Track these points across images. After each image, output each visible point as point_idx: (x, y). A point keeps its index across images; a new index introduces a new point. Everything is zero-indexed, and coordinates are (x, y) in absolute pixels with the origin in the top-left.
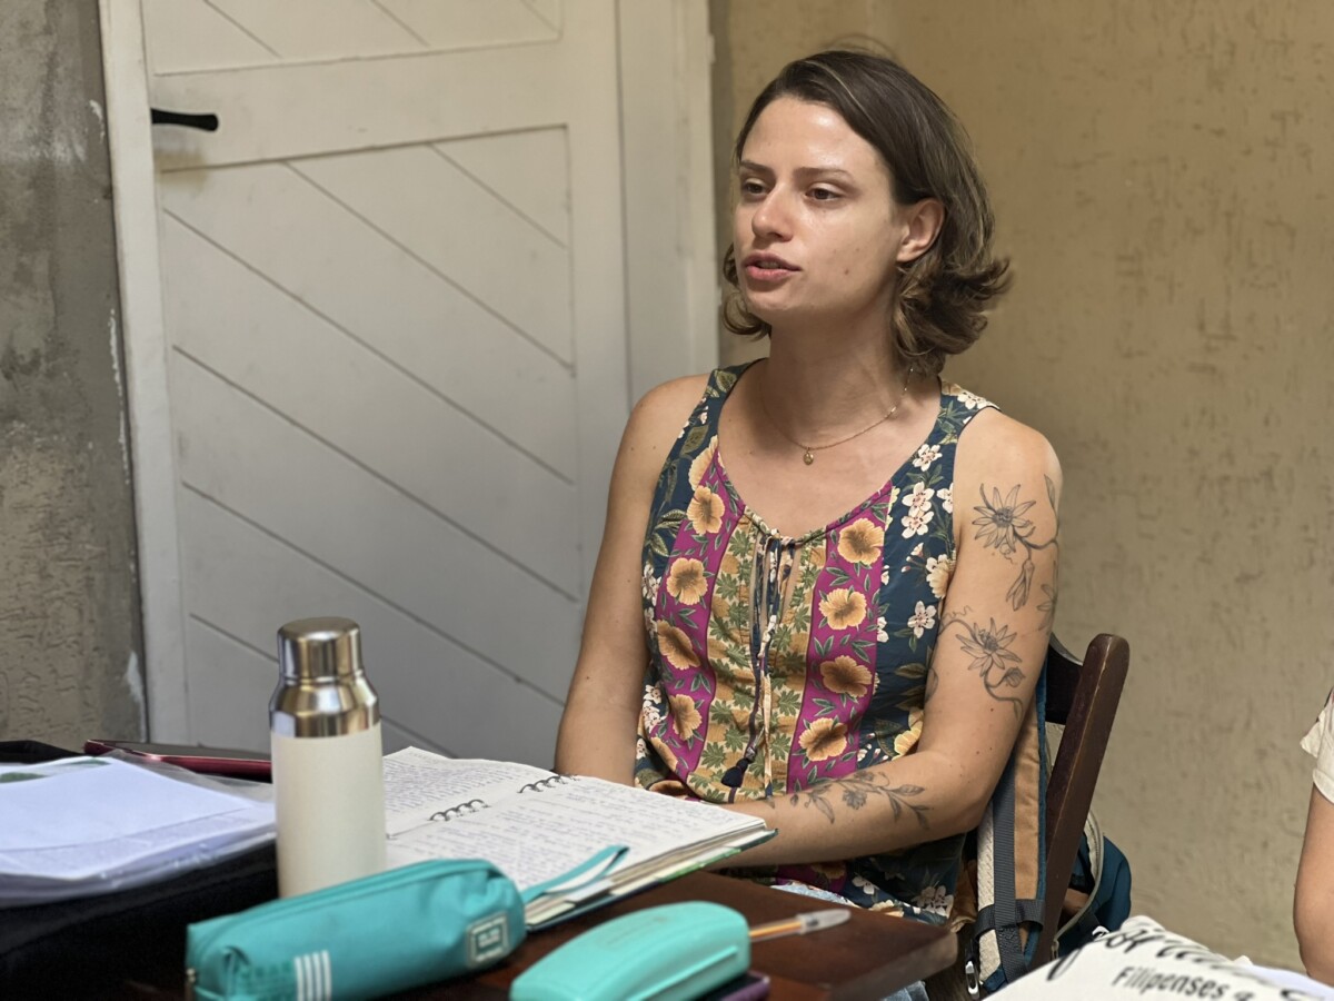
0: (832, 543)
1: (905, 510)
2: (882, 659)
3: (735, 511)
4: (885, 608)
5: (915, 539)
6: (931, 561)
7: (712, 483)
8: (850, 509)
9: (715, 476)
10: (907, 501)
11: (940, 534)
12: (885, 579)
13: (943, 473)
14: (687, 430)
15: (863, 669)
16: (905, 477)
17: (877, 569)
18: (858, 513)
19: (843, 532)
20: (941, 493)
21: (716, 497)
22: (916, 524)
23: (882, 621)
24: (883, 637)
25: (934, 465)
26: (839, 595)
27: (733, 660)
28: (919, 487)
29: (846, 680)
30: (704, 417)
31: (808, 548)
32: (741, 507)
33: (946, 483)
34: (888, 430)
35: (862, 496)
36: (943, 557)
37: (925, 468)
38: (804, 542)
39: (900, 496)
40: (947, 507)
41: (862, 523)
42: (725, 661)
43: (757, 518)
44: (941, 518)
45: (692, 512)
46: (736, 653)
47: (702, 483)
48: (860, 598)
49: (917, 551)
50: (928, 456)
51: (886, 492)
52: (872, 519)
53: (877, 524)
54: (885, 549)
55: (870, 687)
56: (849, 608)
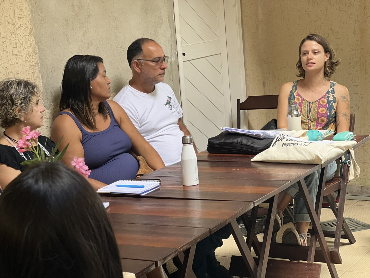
0: (319, 102)
1: (329, 97)
2: (328, 117)
3: (303, 99)
4: (328, 110)
5: (331, 101)
6: (334, 104)
7: (298, 96)
8: (321, 97)
9: (298, 95)
10: (329, 95)
11: (334, 100)
12: (328, 106)
13: (333, 92)
14: (292, 89)
15: (326, 119)
16: (328, 92)
17: (326, 105)
18: (322, 98)
19: (320, 100)
20: (333, 94)
21: (299, 97)
22: (331, 98)
23: (328, 112)
24: (328, 114)
25: (332, 91)
26: (321, 109)
27: (305, 120)
28: (330, 94)
29: (323, 121)
30: (294, 87)
31: (315, 103)
32: (304, 99)
33: (334, 93)
34: (324, 86)
35: (322, 95)
36: (335, 103)
37: (331, 91)
38: (314, 102)
39: (328, 95)
40: (335, 96)
41: (323, 99)
42: (304, 120)
43: (306, 100)
44: (334, 98)
45: (295, 100)
46: (305, 119)
47: (297, 96)
48: (325, 109)
49: (332, 102)
50: (331, 90)
51: (326, 95)
52: (324, 98)
53: (325, 99)
54: (327, 102)
55: (326, 121)
56: (323, 110)
